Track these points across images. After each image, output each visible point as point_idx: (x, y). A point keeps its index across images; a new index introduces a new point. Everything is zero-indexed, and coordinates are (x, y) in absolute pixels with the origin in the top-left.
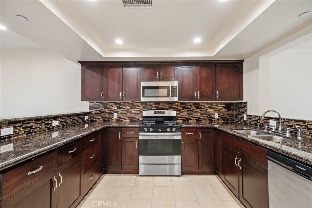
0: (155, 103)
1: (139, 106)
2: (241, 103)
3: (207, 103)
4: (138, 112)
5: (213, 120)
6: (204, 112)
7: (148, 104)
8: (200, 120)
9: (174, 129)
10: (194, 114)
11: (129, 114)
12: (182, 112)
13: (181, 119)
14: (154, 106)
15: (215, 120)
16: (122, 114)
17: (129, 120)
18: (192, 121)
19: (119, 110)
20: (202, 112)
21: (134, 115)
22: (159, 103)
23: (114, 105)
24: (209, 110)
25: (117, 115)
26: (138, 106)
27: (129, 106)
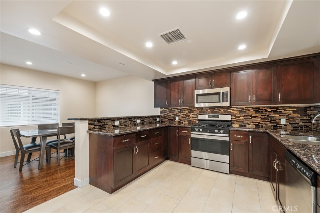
0: (210, 108)
1: (196, 111)
3: (270, 108)
4: (195, 116)
5: (278, 125)
6: (266, 117)
7: (204, 109)
8: (261, 125)
10: (253, 119)
11: (188, 117)
12: (239, 117)
13: (237, 123)
14: (209, 110)
15: (281, 126)
16: (182, 117)
17: (188, 123)
18: (250, 126)
19: (180, 114)
20: (263, 117)
21: (192, 118)
22: (214, 108)
23: (177, 111)
24: (273, 115)
25: (179, 118)
26: (195, 110)
27: (188, 111)
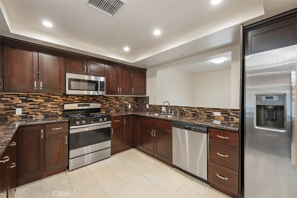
0: (77, 96)
1: (58, 99)
2: (145, 97)
3: (124, 97)
4: (56, 106)
5: (127, 109)
6: (122, 104)
7: (69, 97)
8: (119, 110)
9: (105, 119)
10: (114, 106)
11: (43, 108)
12: (105, 104)
13: (104, 110)
14: (76, 99)
15: (129, 109)
16: (30, 109)
17: (43, 116)
18: (113, 112)
19: (25, 104)
20: (120, 104)
21: (50, 109)
22: (83, 96)
23: (17, 98)
24: (125, 102)
25: (22, 111)
26: (56, 99)
27: (43, 99)
